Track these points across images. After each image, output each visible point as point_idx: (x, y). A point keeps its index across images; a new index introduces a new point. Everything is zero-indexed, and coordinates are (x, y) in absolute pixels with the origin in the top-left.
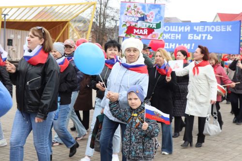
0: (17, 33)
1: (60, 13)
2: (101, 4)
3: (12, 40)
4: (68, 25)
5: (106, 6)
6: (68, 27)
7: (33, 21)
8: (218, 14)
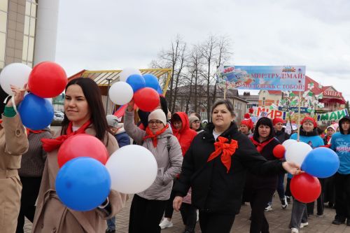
2: (173, 70)
5: (179, 73)
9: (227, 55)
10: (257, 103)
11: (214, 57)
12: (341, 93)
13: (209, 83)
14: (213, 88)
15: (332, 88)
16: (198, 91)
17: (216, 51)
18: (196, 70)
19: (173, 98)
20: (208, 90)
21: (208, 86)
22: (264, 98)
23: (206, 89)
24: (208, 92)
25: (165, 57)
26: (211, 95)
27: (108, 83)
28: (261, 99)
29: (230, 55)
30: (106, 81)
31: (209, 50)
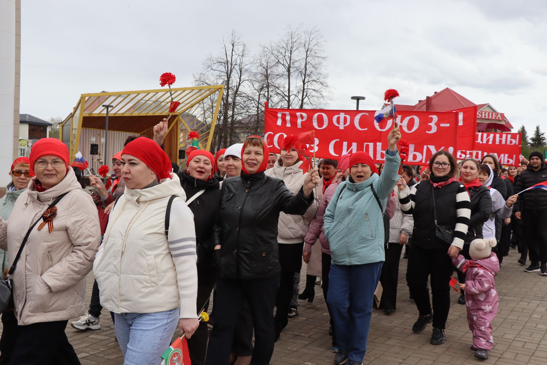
0: (99, 135)
1: (161, 102)
2: (228, 88)
3: (96, 146)
4: (177, 121)
5: (236, 92)
6: (177, 124)
7: (128, 114)
9: (317, 60)
11: (296, 64)
12: (502, 115)
13: (289, 106)
15: (489, 106)
17: (299, 55)
18: (268, 87)
25: (214, 67)
27: (105, 112)
29: (321, 60)
30: (101, 108)
31: (288, 54)
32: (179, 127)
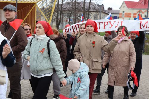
4: (35, 6)
8: (124, 1)
10: (117, 16)
14: (88, 5)
16: (77, 7)
19: (59, 12)
20: (84, 6)
21: (84, 3)
22: (124, 12)
23: (83, 6)
24: (84, 8)
26: (86, 10)
28: (121, 12)
32: (36, 9)
